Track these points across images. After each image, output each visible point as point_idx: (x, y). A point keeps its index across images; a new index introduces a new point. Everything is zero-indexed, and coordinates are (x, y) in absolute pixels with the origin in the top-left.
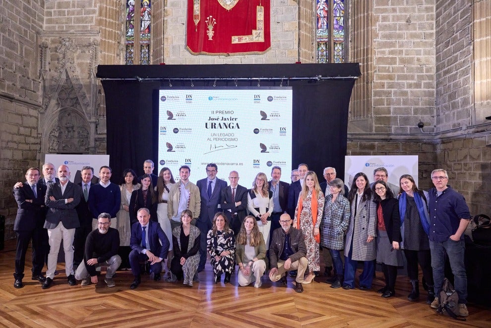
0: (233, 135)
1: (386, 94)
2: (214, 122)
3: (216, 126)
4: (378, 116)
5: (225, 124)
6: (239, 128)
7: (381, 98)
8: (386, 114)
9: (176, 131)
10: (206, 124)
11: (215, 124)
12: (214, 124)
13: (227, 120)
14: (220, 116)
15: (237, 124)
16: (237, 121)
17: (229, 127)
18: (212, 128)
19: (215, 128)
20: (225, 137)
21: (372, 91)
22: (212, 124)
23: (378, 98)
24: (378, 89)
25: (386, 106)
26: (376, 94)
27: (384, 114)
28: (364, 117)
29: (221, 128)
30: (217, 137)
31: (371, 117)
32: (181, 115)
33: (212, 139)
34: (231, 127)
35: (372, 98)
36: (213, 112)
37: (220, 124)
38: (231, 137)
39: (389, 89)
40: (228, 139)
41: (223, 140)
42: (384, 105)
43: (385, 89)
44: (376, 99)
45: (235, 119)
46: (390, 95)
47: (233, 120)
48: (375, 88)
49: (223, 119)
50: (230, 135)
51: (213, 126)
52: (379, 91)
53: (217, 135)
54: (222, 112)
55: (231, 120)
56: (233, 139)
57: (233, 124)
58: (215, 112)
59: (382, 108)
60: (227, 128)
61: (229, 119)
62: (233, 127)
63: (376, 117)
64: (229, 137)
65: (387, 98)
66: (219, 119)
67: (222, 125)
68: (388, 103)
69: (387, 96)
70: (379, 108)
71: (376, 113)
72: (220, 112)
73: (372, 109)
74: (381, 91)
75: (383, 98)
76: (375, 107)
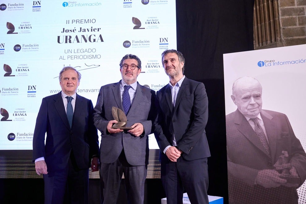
0: (94, 50)
1: (297, 12)
2: (68, 34)
3: (72, 40)
4: (289, 38)
5: (83, 36)
6: (102, 41)
7: (291, 17)
8: (300, 36)
9: (17, 48)
10: (59, 37)
11: (70, 37)
12: (68, 38)
13: (86, 30)
14: (78, 26)
15: (101, 36)
16: (100, 32)
17: (90, 41)
18: (66, 42)
19: (70, 42)
20: (83, 54)
21: (279, 9)
22: (66, 37)
23: (287, 17)
24: (286, 7)
25: (298, 26)
26: (285, 12)
27: (296, 36)
28: (271, 42)
29: (78, 42)
30: (73, 54)
31: (281, 40)
32: (26, 27)
33: (66, 57)
34: (92, 40)
35: (280, 18)
36: (68, 22)
37: (77, 37)
38: (92, 54)
39: (301, 7)
40: (88, 57)
41: (81, 57)
42: (295, 25)
43: (296, 7)
44: (286, 18)
45: (98, 29)
46: (302, 13)
47: (95, 30)
48: (283, 5)
49: (82, 30)
50: (90, 51)
51: (68, 41)
52: (287, 9)
53: (73, 51)
54: (80, 22)
55: (92, 31)
56: (94, 56)
57: (95, 35)
58: (71, 22)
59: (293, 29)
60: (86, 41)
61: (90, 30)
62: (94, 40)
63: (287, 40)
64: (89, 54)
65: (298, 17)
66: (76, 30)
67: (80, 38)
68: (301, 22)
69: (299, 15)
70: (290, 29)
71: (286, 35)
72: (77, 21)
73: (281, 30)
74: (291, 9)
75: (294, 16)
76: (284, 27)
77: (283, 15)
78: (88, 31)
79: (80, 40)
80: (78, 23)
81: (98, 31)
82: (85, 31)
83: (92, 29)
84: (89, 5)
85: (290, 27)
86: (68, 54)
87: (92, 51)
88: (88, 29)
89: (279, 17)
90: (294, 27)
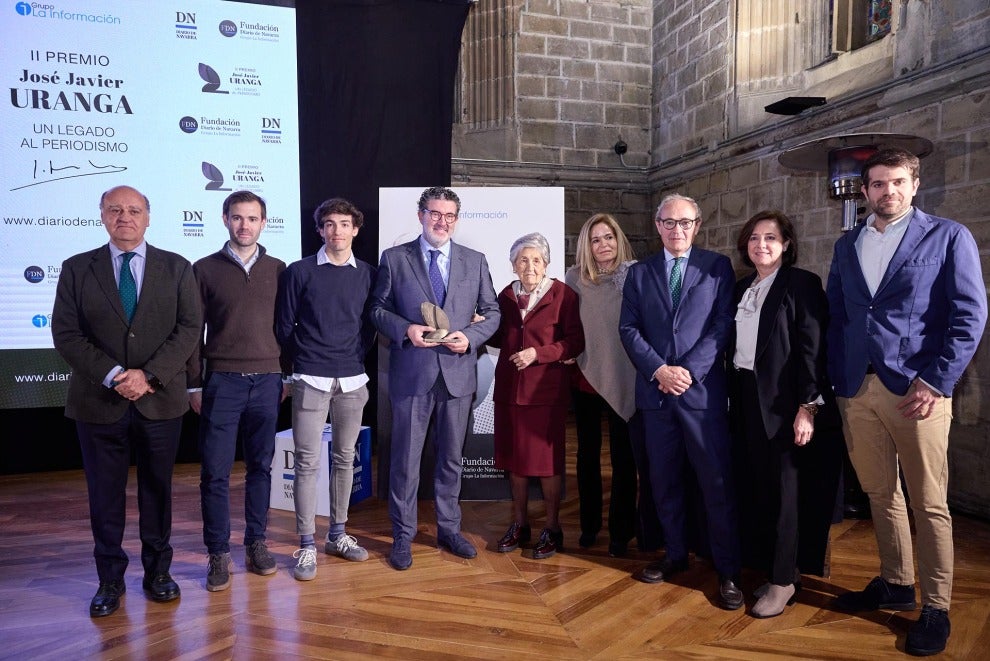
0: (110, 132)
1: (547, 68)
2: (40, 86)
3: (51, 101)
4: (529, 120)
5: (80, 96)
6: (129, 111)
7: (535, 76)
8: (547, 117)
10: (14, 92)
11: (46, 94)
12: (40, 95)
13: (87, 82)
14: (64, 70)
15: (124, 99)
16: (122, 91)
17: (98, 107)
18: (36, 105)
19: (46, 106)
20: (83, 139)
21: (516, 56)
22: (35, 93)
23: (529, 75)
24: (528, 55)
25: (546, 98)
26: (525, 65)
27: (542, 117)
28: (497, 122)
29: (67, 107)
30: (55, 136)
31: (514, 122)
33: (37, 142)
34: (103, 108)
35: (516, 75)
36: (35, 55)
37: (62, 95)
38: (104, 139)
39: (554, 57)
40: (94, 146)
41: (78, 145)
42: (542, 94)
43: (545, 56)
44: (525, 78)
45: (117, 82)
46: (555, 70)
47: (109, 84)
48: (522, 49)
49: (75, 81)
50: (99, 132)
51: (40, 103)
52: (530, 58)
53: (55, 130)
54: (68, 58)
55: (100, 85)
56: (112, 145)
57: (109, 96)
58: (43, 56)
59: (538, 102)
60: (88, 108)
61: (96, 83)
62: (109, 109)
63: (525, 124)
64: (97, 140)
65: (549, 79)
66: (58, 78)
67: (71, 99)
68: (552, 90)
69: (549, 74)
70: (531, 101)
71: (524, 113)
72: (60, 56)
73: (516, 102)
74: (536, 58)
75: (541, 76)
76: (522, 97)
77: (521, 70)
78: (92, 84)
79: (71, 104)
80: (62, 60)
81: (117, 86)
82: (83, 84)
83: (100, 81)
84: (87, 18)
85: (531, 98)
86: (43, 136)
87: (104, 132)
88: (90, 80)
89: (513, 74)
90: (540, 98)
